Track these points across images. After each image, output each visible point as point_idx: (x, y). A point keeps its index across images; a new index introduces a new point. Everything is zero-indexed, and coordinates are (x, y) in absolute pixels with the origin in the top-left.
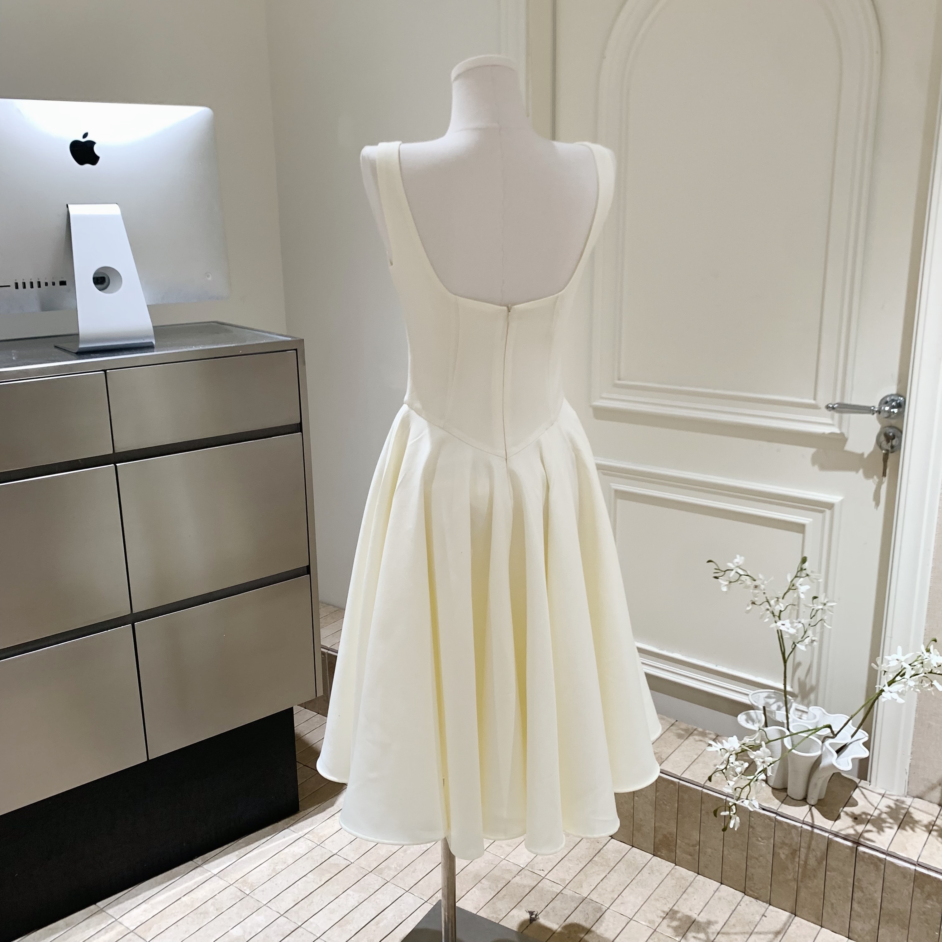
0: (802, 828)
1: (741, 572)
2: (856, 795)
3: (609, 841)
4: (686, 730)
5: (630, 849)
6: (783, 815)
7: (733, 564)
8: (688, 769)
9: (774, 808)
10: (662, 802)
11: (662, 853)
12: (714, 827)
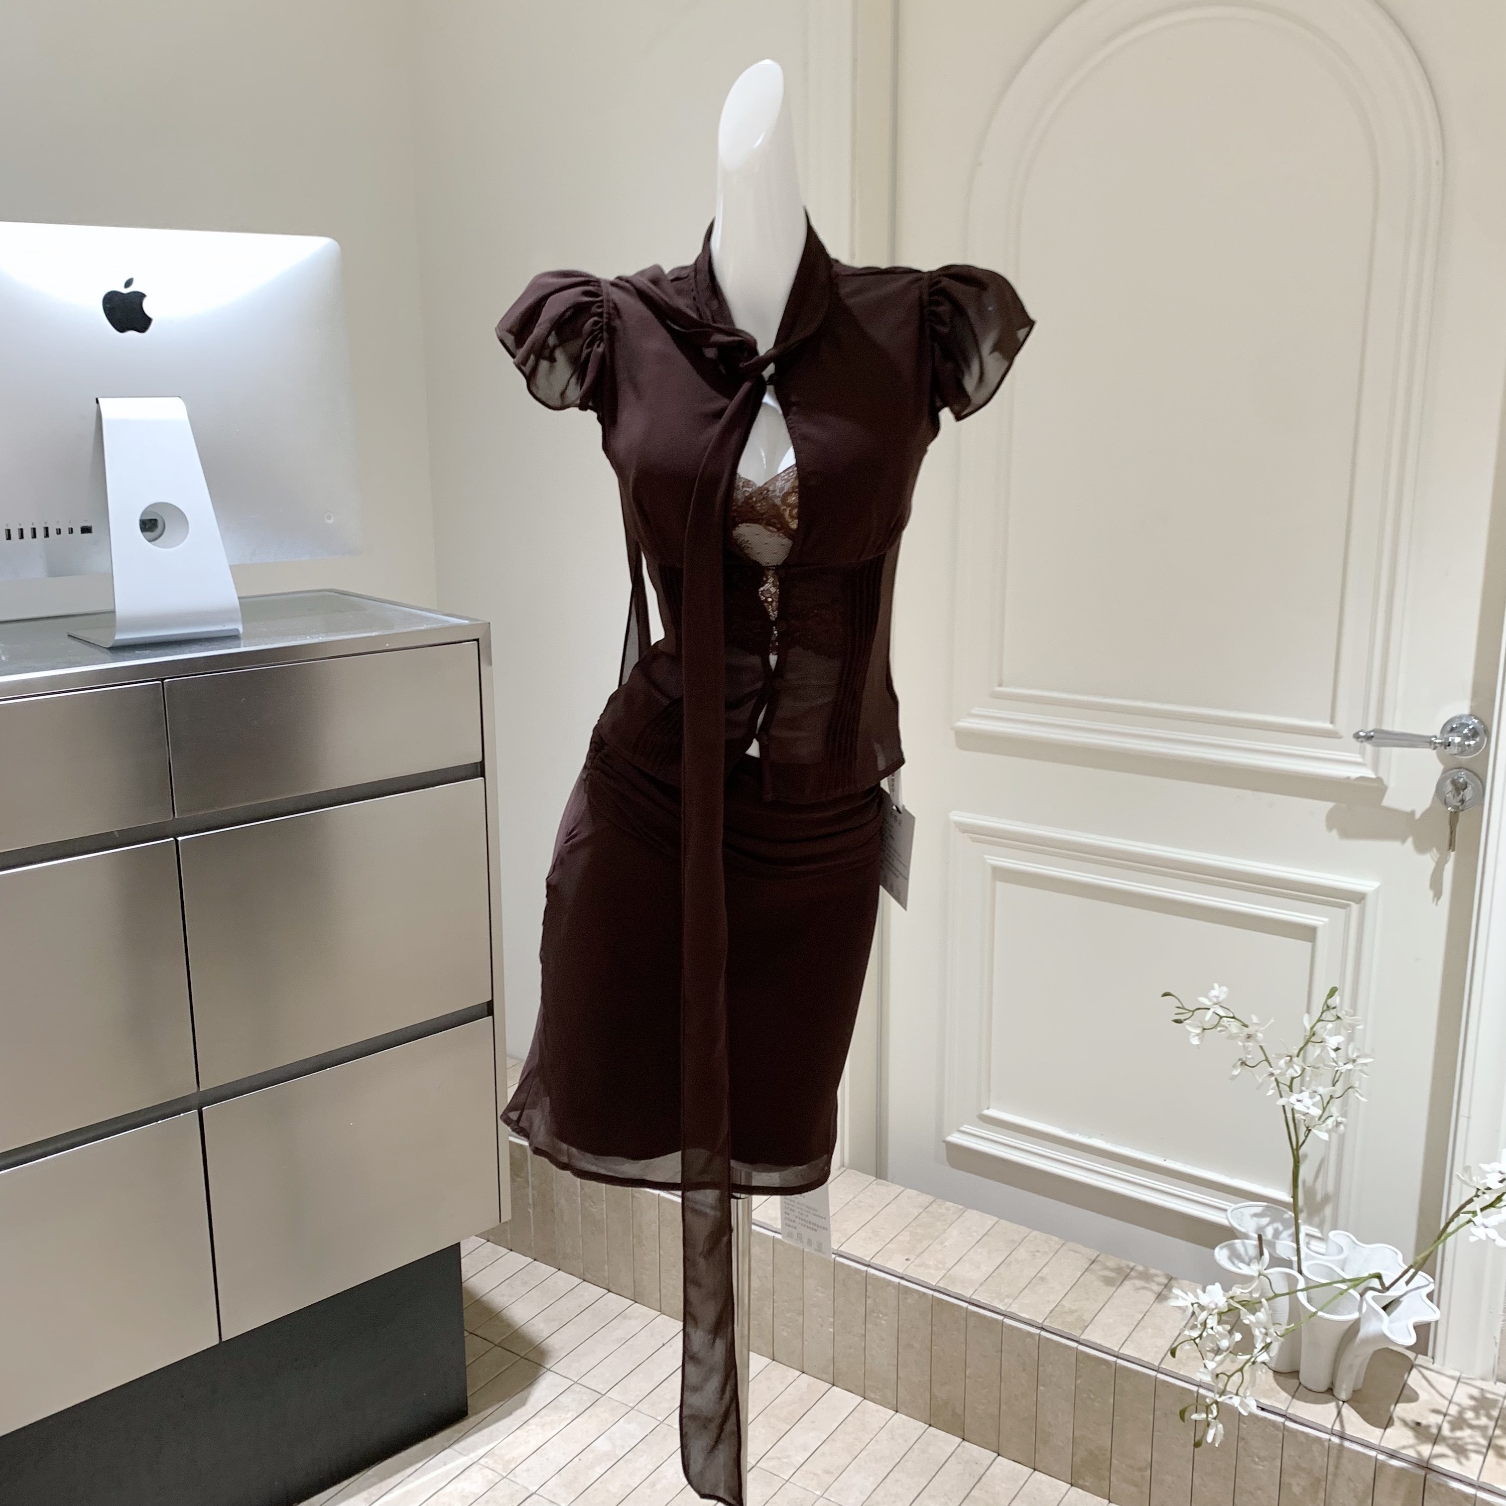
0: (1330, 1443)
1: (1222, 1014)
2: (1414, 1380)
3: (995, 1460)
4: (1118, 1270)
5: (1031, 1475)
6: (1298, 1420)
7: (1210, 1000)
8: (1129, 1339)
9: (1281, 1406)
10: (1085, 1395)
11: (1086, 1481)
12: (1177, 1438)
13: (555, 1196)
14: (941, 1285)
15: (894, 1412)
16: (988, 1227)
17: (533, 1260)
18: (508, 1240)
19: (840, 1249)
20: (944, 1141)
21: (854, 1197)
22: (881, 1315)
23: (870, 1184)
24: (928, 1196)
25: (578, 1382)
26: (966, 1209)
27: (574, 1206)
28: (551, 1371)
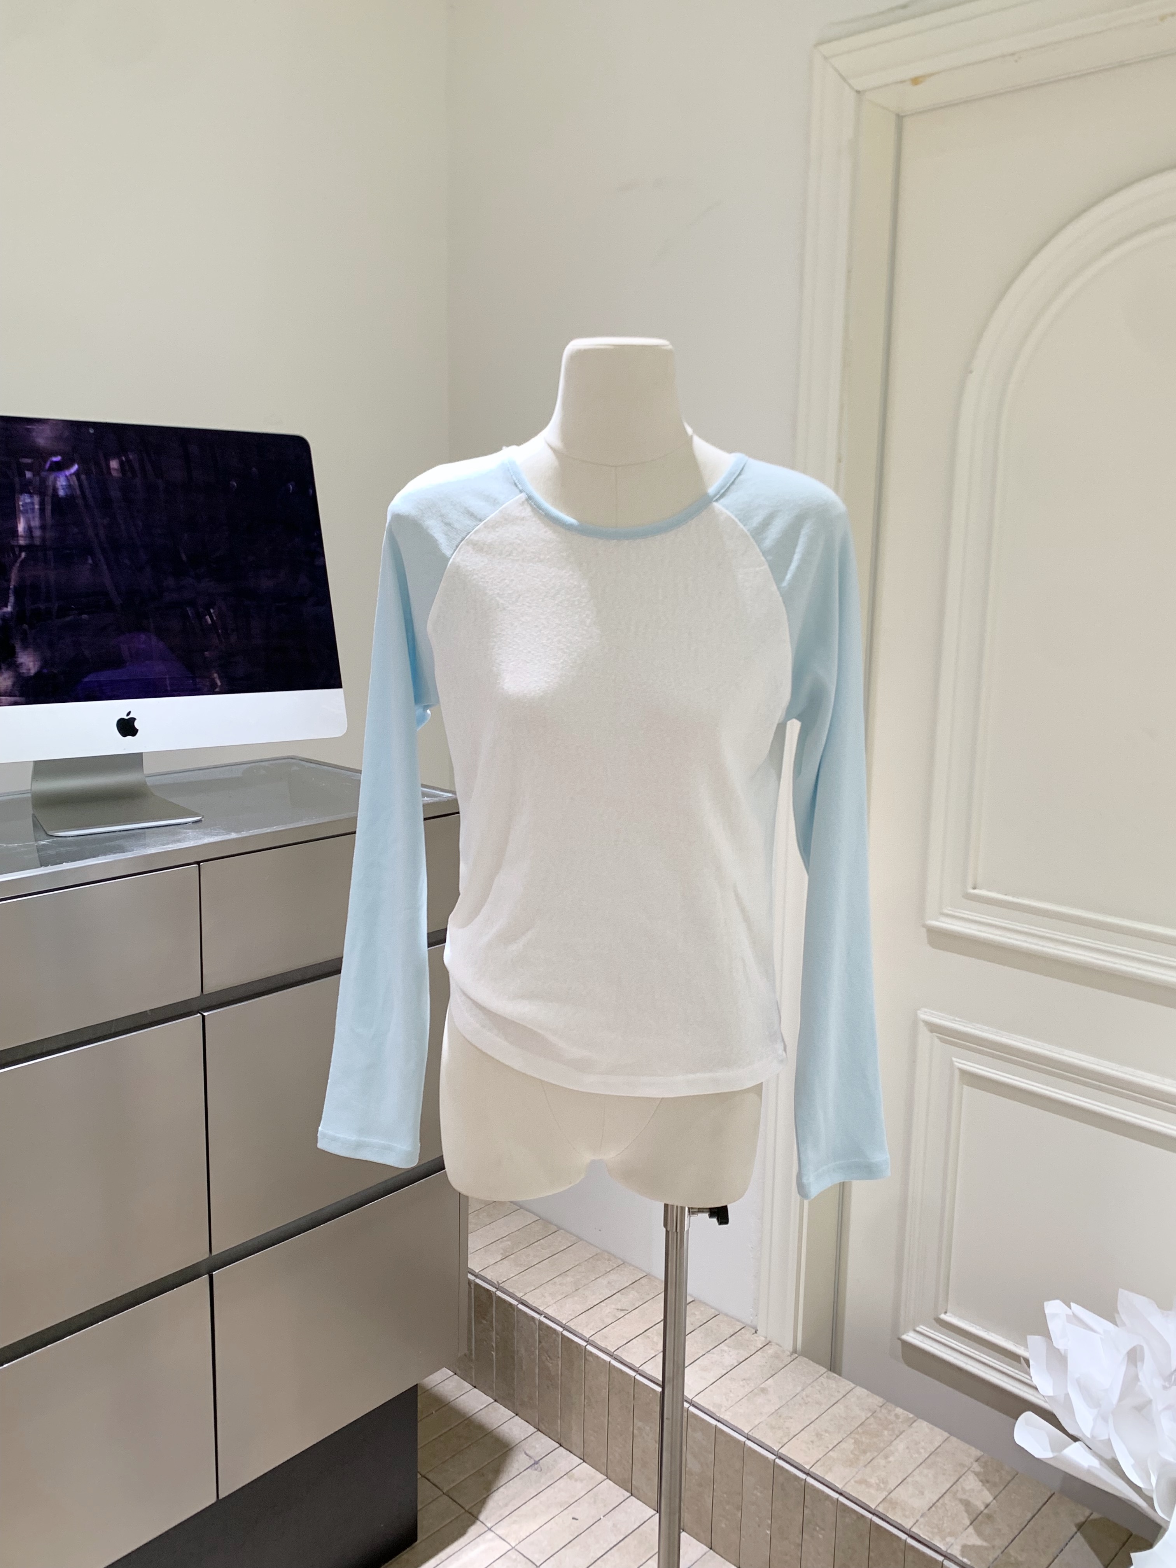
13: (516, 1342)
16: (937, 1445)
17: (493, 1401)
18: (472, 1377)
19: (780, 1451)
20: (900, 1339)
21: (803, 1390)
22: (818, 1528)
23: (820, 1376)
24: (878, 1397)
26: (916, 1418)
27: (532, 1357)
28: (492, 1531)
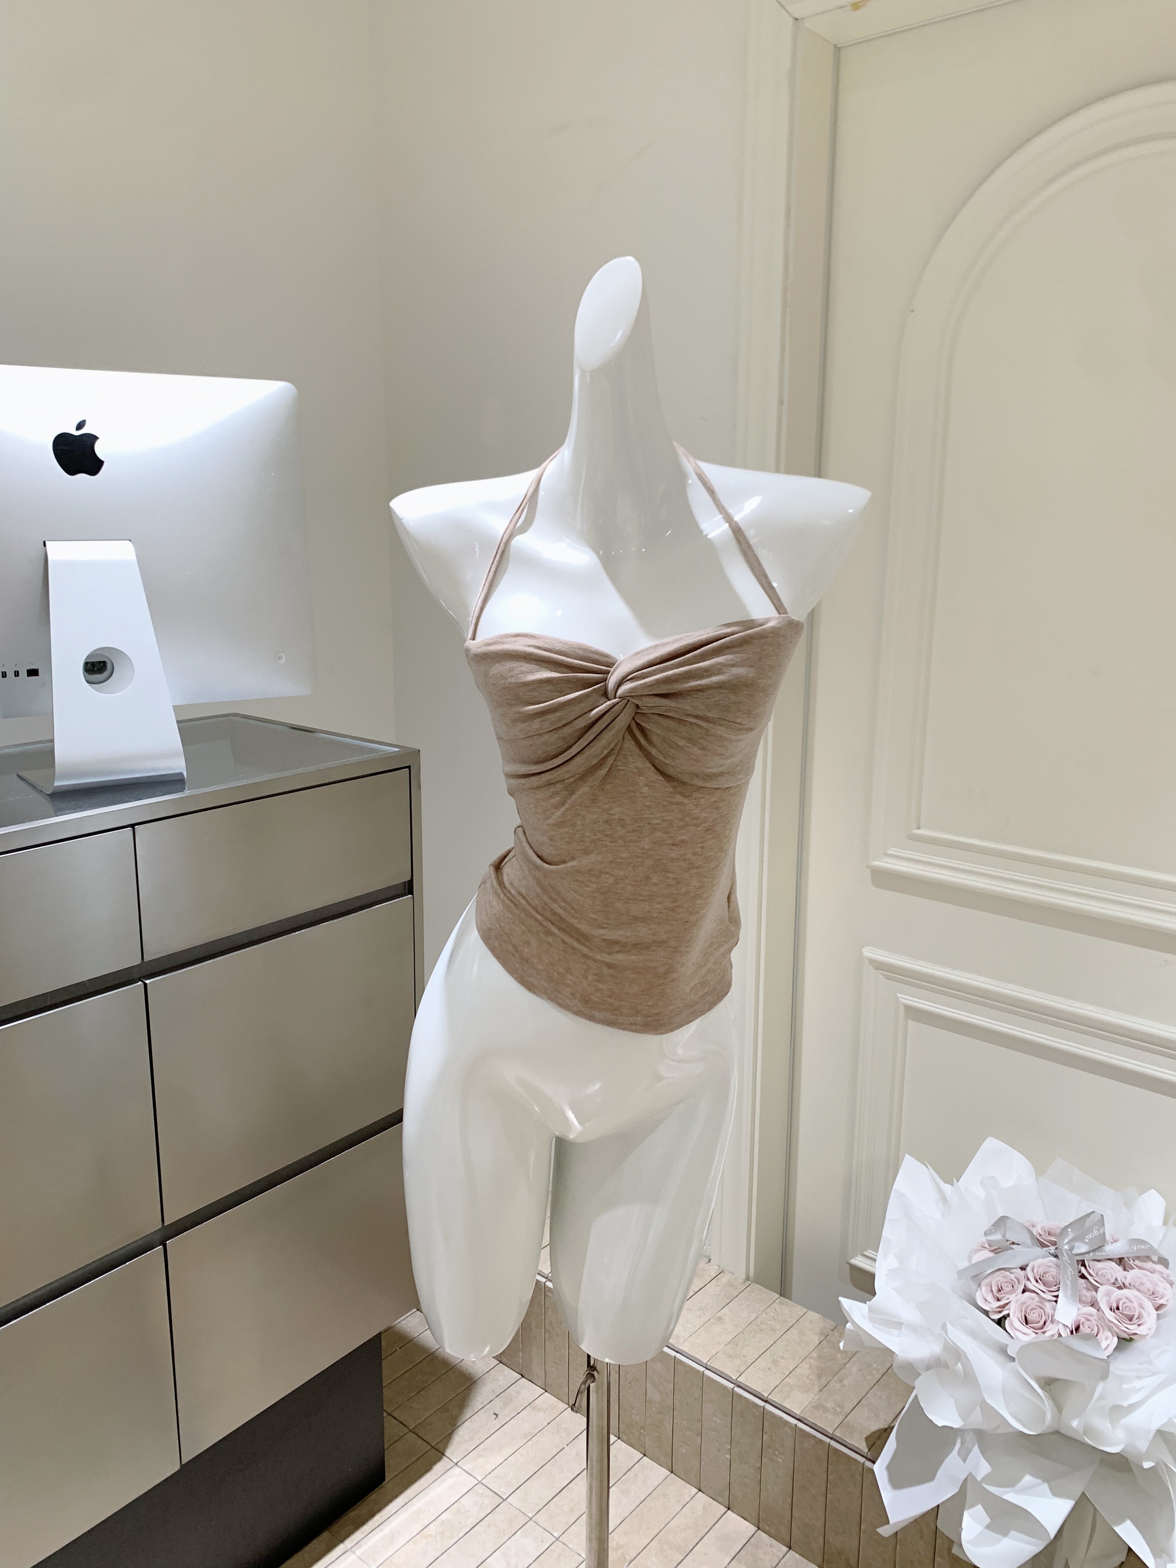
14: (838, 1434)
15: (788, 1549)
19: (738, 1380)
20: (849, 1263)
21: (757, 1318)
23: (773, 1303)
24: (830, 1322)
25: (482, 1482)
28: (458, 1466)
